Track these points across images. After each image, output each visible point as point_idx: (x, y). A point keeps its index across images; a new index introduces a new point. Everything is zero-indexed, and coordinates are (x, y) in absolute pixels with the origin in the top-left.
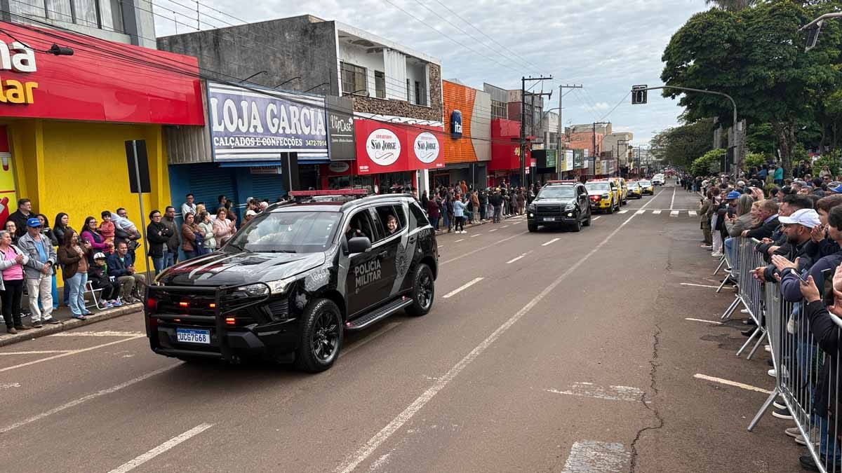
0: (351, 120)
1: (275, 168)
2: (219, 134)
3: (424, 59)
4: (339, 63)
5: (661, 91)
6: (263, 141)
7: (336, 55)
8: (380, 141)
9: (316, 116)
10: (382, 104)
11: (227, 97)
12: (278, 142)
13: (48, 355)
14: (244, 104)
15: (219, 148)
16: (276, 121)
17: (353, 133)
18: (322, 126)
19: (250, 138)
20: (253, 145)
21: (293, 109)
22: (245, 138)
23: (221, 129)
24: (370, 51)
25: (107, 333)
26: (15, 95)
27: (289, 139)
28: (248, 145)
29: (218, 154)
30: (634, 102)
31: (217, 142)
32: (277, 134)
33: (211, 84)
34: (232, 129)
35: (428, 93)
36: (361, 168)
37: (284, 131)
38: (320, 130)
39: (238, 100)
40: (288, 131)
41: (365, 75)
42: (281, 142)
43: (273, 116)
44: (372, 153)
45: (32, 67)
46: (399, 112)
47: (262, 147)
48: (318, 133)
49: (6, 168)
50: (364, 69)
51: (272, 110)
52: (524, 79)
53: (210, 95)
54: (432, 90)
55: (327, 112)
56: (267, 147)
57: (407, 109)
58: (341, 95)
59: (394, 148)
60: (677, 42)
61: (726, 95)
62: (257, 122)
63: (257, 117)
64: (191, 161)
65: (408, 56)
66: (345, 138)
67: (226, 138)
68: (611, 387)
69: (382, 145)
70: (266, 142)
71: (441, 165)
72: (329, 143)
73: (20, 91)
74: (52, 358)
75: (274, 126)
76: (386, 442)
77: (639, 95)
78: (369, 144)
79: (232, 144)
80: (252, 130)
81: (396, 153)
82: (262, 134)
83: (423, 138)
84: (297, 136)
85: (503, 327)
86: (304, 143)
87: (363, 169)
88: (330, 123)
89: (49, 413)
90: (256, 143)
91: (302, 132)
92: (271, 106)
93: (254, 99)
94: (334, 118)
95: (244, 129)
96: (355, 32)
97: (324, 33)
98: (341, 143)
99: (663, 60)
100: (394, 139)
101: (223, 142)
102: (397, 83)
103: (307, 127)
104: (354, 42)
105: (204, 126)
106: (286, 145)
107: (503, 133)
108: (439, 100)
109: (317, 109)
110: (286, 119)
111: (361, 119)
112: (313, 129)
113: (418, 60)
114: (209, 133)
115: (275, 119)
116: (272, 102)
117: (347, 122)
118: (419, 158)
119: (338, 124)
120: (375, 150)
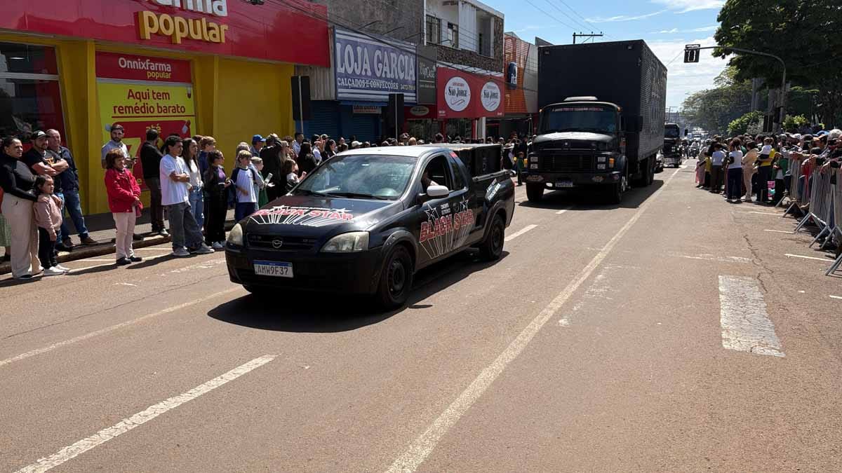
0: (434, 68)
1: (377, 107)
2: (341, 76)
3: (491, 12)
4: (425, 14)
5: (712, 51)
6: (371, 84)
7: (423, 7)
8: (455, 88)
9: (409, 62)
10: (455, 54)
11: (348, 42)
12: (381, 85)
14: (359, 49)
15: (341, 87)
16: (380, 66)
17: (435, 79)
18: (412, 72)
19: (362, 80)
20: (364, 86)
21: (393, 55)
22: (359, 80)
23: (343, 71)
24: (445, 4)
26: (214, 36)
27: (389, 83)
28: (360, 86)
29: (340, 93)
30: (686, 61)
31: (340, 82)
32: (380, 78)
33: (337, 31)
34: (350, 71)
35: (492, 45)
36: (440, 112)
37: (386, 76)
38: (411, 76)
39: (355, 45)
40: (388, 76)
41: (439, 26)
42: (383, 85)
43: (379, 61)
44: (449, 99)
45: (224, 13)
46: (469, 62)
47: (370, 88)
48: (409, 78)
49: (189, 96)
50: (439, 20)
51: (378, 56)
52: (574, 35)
53: (336, 40)
54: (495, 42)
55: (418, 58)
56: (373, 89)
57: (475, 59)
58: (425, 44)
59: (465, 95)
60: (735, 3)
61: (776, 57)
62: (367, 66)
63: (368, 61)
65: (478, 9)
66: (429, 84)
67: (346, 79)
68: (728, 257)
69: (456, 92)
70: (375, 84)
71: (501, 114)
72: (417, 88)
73: (217, 32)
75: (379, 69)
77: (692, 55)
78: (447, 90)
79: (350, 85)
80: (363, 73)
81: (467, 99)
82: (370, 77)
83: (488, 87)
84: (395, 81)
86: (400, 87)
87: (442, 113)
88: (419, 68)
90: (366, 84)
91: (399, 77)
92: (378, 52)
93: (366, 45)
94: (422, 65)
95: (358, 72)
98: (427, 88)
99: (719, 20)
100: (466, 88)
101: (343, 83)
102: (468, 34)
103: (402, 72)
105: (330, 67)
106: (387, 87)
108: (501, 52)
109: (410, 55)
110: (387, 64)
111: (442, 66)
112: (406, 75)
113: (485, 13)
114: (333, 74)
115: (380, 64)
116: (379, 48)
117: (431, 69)
118: (485, 106)
119: (425, 72)
120: (451, 96)
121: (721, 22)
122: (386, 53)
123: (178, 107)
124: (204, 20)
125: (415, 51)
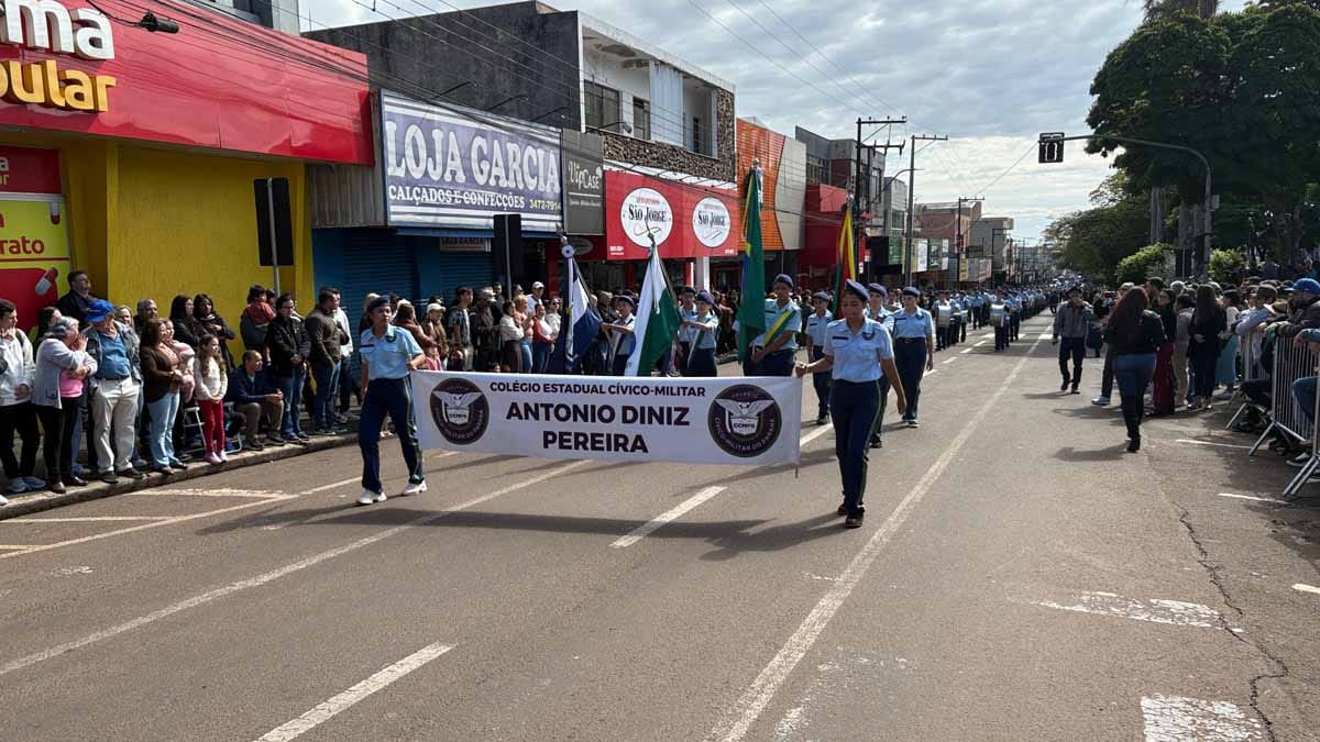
0: (599, 172)
1: (482, 241)
2: (397, 181)
3: (710, 80)
4: (582, 78)
5: (1084, 143)
6: (465, 198)
7: (578, 66)
8: (643, 207)
9: (546, 160)
10: (644, 151)
11: (411, 121)
12: (487, 200)
13: (132, 523)
14: (437, 135)
15: (396, 203)
16: (485, 166)
17: (602, 192)
18: (554, 179)
19: (445, 190)
20: (449, 202)
21: (511, 147)
22: (437, 190)
23: (401, 173)
24: (627, 65)
25: (226, 491)
26: (79, 96)
27: (505, 196)
28: (442, 201)
29: (395, 214)
30: (1042, 160)
31: (394, 193)
32: (486, 186)
33: (386, 99)
34: (417, 175)
35: (715, 137)
36: (612, 248)
37: (497, 184)
38: (552, 185)
39: (427, 127)
40: (503, 183)
41: (618, 102)
42: (492, 200)
43: (482, 157)
44: (630, 227)
45: (107, 52)
46: (670, 164)
47: (463, 206)
48: (548, 190)
49: (55, 220)
50: (617, 93)
51: (480, 148)
52: (860, 122)
53: (385, 116)
54: (721, 131)
55: (564, 154)
56: (470, 207)
57: (682, 159)
58: (583, 130)
59: (662, 220)
60: (1119, 64)
61: (1196, 153)
62: (456, 164)
63: (457, 153)
64: (349, 225)
65: (687, 76)
66: (589, 200)
67: (408, 188)
68: (1154, 601)
69: (645, 213)
70: (471, 198)
71: (731, 252)
72: (565, 207)
73: (86, 90)
74: (141, 528)
75: (482, 173)
76: (784, 686)
77: (1051, 149)
78: (625, 209)
79: (417, 199)
81: (666, 228)
82: (463, 184)
83: (706, 206)
84: (516, 192)
85: (908, 498)
86: (528, 204)
87: (615, 250)
88: (568, 172)
89: (152, 617)
90: (453, 198)
91: (525, 185)
92: (479, 141)
93: (453, 128)
94: (573, 166)
95: (435, 176)
96: (608, 32)
97: (561, 30)
98: (584, 207)
99: (1093, 92)
100: (663, 206)
101: (402, 195)
103: (533, 178)
104: (604, 49)
105: (373, 165)
106: (499, 205)
107: (825, 206)
108: (730, 149)
109: (547, 148)
110: (501, 163)
111: (615, 169)
112: (541, 180)
113: (701, 83)
114: (380, 177)
115: (484, 162)
116: (482, 134)
117: (593, 173)
118: (700, 238)
119: (579, 176)
120: (635, 221)
121: (1097, 96)
122: (496, 142)
123: (25, 241)
124: (52, 65)
125: (557, 142)
